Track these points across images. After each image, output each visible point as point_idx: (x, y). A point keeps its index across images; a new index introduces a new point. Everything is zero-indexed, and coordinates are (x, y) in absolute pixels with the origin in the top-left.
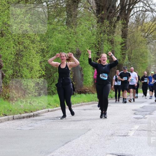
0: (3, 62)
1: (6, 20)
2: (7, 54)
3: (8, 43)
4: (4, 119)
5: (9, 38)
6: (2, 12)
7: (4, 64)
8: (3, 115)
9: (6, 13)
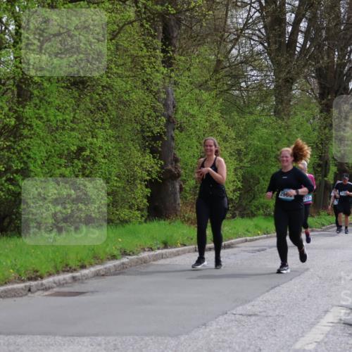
0: (182, 168)
1: (187, 107)
2: (187, 156)
3: (189, 141)
4: (182, 251)
5: (191, 134)
6: (182, 96)
7: (182, 172)
8: (181, 244)
9: (187, 97)
